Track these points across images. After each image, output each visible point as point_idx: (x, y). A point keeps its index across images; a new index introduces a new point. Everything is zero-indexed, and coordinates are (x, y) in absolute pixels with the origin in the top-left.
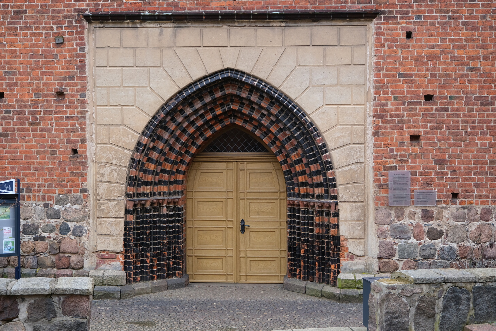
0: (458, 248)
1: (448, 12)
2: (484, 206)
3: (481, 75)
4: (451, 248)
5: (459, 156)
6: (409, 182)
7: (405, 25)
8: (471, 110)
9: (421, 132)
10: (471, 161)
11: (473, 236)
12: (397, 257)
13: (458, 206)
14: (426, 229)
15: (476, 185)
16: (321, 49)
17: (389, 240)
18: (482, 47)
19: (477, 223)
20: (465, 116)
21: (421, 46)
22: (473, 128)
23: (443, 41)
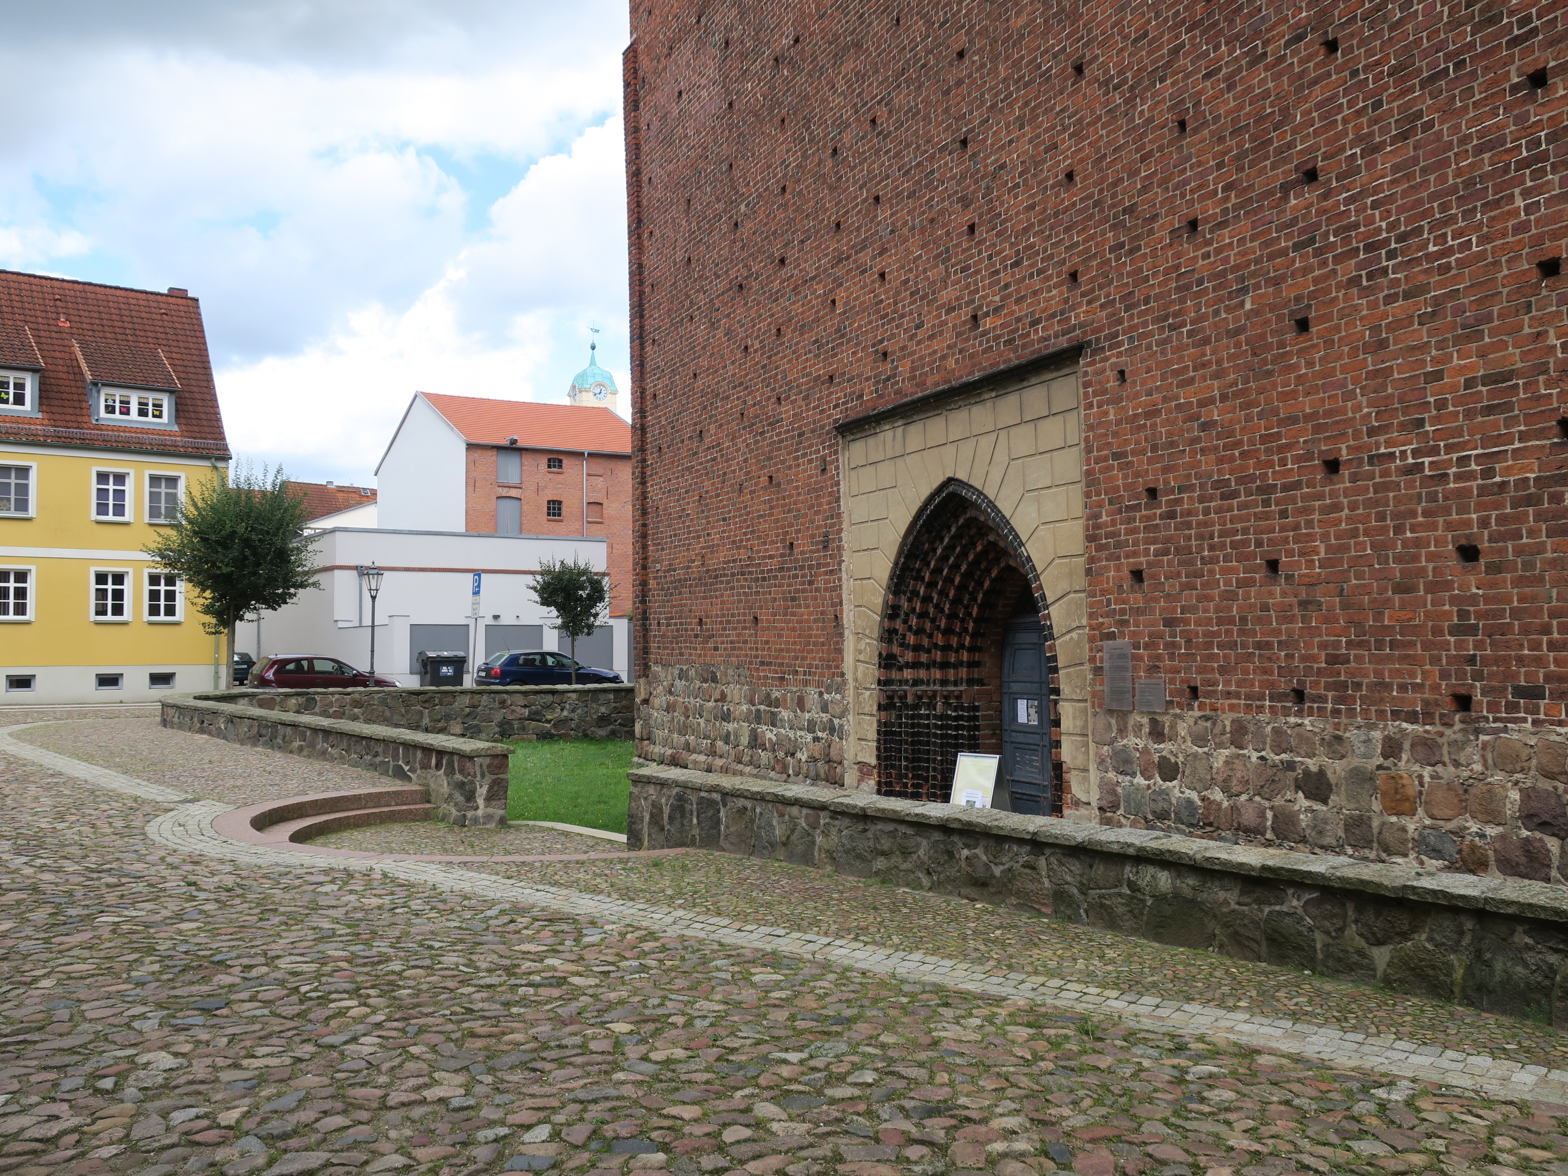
0: (1199, 803)
1: (1166, 318)
2: (1235, 715)
3: (1219, 437)
4: (1189, 802)
5: (1193, 609)
6: (1130, 664)
7: (1114, 360)
8: (1206, 512)
9: (1141, 563)
10: (1211, 619)
11: (1220, 778)
12: (1121, 811)
13: (1198, 714)
14: (1156, 758)
15: (1222, 670)
16: (1032, 425)
17: (1111, 775)
18: (1216, 376)
19: (1226, 752)
20: (1199, 524)
21: (1137, 395)
22: (1212, 548)
23: (1163, 378)
